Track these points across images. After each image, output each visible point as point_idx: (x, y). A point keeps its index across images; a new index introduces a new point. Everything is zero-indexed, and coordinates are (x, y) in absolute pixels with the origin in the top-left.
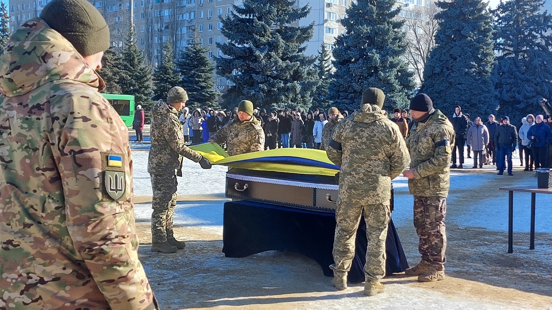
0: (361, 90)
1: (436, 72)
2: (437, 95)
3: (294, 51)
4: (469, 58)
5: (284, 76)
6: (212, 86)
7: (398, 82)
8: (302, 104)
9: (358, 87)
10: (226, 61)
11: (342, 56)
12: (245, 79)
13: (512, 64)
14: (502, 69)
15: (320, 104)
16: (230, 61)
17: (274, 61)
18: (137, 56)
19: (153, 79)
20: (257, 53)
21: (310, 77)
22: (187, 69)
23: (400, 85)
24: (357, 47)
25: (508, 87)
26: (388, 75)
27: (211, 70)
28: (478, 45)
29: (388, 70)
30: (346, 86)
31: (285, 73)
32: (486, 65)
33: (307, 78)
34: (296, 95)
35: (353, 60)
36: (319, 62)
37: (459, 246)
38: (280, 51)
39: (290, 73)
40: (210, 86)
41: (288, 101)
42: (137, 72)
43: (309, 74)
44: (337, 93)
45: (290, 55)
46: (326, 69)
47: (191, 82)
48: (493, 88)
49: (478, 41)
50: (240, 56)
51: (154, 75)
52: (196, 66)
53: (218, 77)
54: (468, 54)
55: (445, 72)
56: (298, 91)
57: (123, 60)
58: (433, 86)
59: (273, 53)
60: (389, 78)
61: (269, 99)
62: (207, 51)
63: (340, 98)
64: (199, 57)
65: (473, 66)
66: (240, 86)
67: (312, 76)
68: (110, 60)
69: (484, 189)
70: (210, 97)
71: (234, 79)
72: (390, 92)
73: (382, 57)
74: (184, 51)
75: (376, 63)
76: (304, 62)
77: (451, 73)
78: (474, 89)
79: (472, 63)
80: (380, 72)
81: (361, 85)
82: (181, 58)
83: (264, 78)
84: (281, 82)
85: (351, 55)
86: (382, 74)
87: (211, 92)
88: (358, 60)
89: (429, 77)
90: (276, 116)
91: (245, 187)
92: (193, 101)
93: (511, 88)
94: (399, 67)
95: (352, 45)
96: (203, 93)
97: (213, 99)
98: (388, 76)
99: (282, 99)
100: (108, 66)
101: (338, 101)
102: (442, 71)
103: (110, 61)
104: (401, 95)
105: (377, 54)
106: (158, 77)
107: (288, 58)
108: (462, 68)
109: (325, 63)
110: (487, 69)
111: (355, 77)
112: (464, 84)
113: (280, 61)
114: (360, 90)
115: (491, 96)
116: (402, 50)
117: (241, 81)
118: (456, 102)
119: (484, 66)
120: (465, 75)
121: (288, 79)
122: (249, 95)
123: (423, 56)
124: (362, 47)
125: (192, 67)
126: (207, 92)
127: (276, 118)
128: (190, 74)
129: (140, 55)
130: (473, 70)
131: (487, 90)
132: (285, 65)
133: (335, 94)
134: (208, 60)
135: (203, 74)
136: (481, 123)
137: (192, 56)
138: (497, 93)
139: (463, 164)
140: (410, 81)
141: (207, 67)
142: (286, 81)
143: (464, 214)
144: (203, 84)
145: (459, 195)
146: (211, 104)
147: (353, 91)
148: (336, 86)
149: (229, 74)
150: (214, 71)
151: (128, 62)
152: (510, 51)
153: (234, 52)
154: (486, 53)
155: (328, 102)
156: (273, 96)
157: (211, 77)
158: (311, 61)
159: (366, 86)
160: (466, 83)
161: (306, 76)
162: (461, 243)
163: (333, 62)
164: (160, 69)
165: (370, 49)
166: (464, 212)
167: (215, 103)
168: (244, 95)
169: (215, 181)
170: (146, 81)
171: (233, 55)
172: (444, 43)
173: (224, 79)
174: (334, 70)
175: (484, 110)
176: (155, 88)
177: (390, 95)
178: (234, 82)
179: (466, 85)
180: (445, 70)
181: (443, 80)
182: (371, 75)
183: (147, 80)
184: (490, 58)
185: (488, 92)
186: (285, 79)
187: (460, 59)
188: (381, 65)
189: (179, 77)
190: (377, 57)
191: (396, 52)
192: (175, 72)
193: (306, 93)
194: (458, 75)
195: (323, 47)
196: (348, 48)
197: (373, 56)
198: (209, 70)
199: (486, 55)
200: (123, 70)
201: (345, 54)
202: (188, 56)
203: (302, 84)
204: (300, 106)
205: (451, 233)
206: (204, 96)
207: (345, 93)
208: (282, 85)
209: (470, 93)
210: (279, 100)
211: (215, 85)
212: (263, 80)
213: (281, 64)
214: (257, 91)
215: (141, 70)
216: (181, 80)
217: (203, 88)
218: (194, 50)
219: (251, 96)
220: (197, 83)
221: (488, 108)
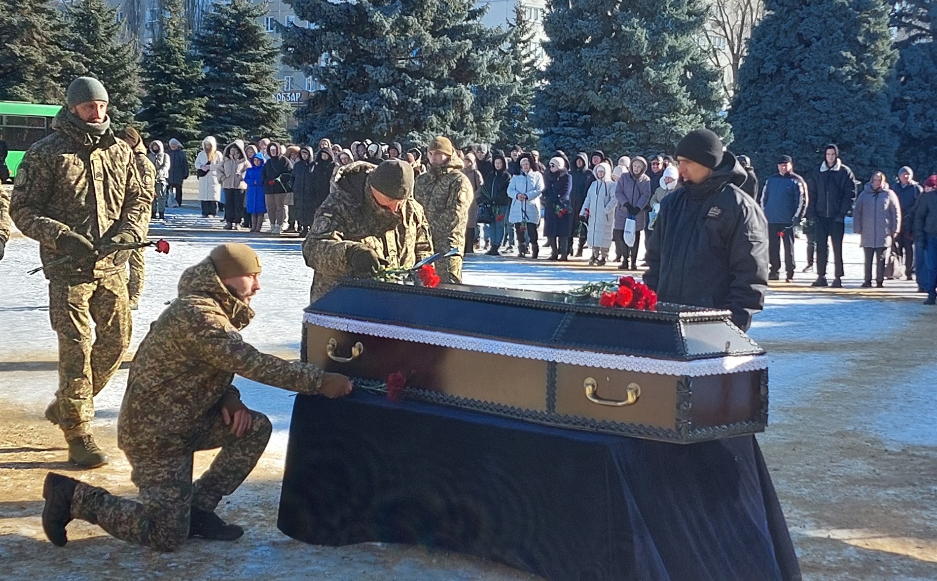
0: (606, 106)
1: (766, 71)
2: (768, 121)
3: (458, 16)
4: (839, 43)
5: (437, 72)
6: (272, 90)
7: (687, 91)
8: (474, 136)
9: (600, 101)
10: (305, 34)
11: (564, 31)
12: (349, 74)
13: (928, 57)
14: (907, 68)
15: (510, 136)
16: (315, 35)
17: (414, 38)
18: (104, 21)
19: (140, 74)
20: (378, 17)
21: (495, 74)
22: (217, 54)
23: (691, 98)
24: (596, 11)
25: (919, 108)
26: (664, 75)
27: (271, 55)
28: (858, 15)
29: (664, 65)
30: (574, 97)
31: (437, 63)
32: (875, 58)
33: (487, 77)
34: (464, 114)
35: (587, 41)
36: (510, 45)
37: (907, 505)
38: (429, 15)
39: (449, 64)
40: (267, 91)
41: (445, 127)
42: (103, 57)
43: (492, 68)
44: (552, 112)
45: (450, 24)
46: (524, 62)
47: (227, 82)
48: (887, 110)
49: (858, 6)
50: (337, 23)
51: (143, 64)
52: (237, 45)
53: (286, 73)
54: (835, 35)
55: (785, 72)
56: (468, 105)
57: (71, 29)
58: (760, 101)
59: (412, 19)
60: (667, 82)
61: (402, 122)
62: (262, 14)
63: (561, 123)
64: (244, 25)
65: (845, 61)
66: (336, 90)
67: (498, 73)
68: (42, 28)
69: (907, 339)
70: (269, 115)
71: (323, 76)
72: (668, 113)
73: (654, 34)
74: (212, 11)
75: (639, 48)
76: (482, 41)
77: (799, 76)
78: (847, 111)
79: (844, 54)
80: (648, 68)
81: (605, 97)
82: (204, 28)
83: (392, 75)
84: (428, 85)
85: (584, 30)
86: (653, 73)
87: (271, 104)
88: (600, 40)
89: (751, 82)
90: (419, 160)
91: (355, 352)
92: (229, 123)
93: (925, 110)
94: (688, 58)
95: (587, 7)
96: (251, 106)
97: (274, 121)
98: (665, 78)
99: (431, 124)
100: (38, 41)
101: (554, 129)
102: (779, 71)
103: (41, 31)
104: (692, 120)
105: (643, 27)
106: (154, 67)
107: (445, 31)
108: (822, 65)
109: (523, 48)
110: (875, 68)
111: (591, 78)
112: (827, 99)
113: (429, 37)
114: (603, 108)
115: (884, 127)
116: (695, 22)
117: (339, 79)
118: (808, 137)
119: (869, 61)
120: (830, 80)
121: (445, 79)
122: (357, 113)
123: (730, 38)
124: (609, 14)
125: (228, 48)
126: (261, 105)
127: (420, 165)
128: (224, 64)
129: (110, 19)
130: (847, 68)
131: (875, 113)
132: (438, 46)
133: (548, 114)
134: (263, 35)
135: (252, 65)
136: (885, 186)
137: (228, 23)
138: (896, 120)
139: (841, 278)
140: (712, 90)
141: (261, 48)
142: (440, 83)
143: (886, 408)
144: (252, 87)
145: (856, 355)
146: (270, 130)
147: (587, 110)
148: (550, 96)
149: (313, 63)
150: (277, 59)
151: (82, 35)
152: (924, 29)
153: (323, 13)
154: (875, 33)
155: (529, 133)
156: (410, 114)
157: (271, 72)
158: (495, 41)
159: (618, 99)
160: (830, 97)
161: (485, 73)
162: (906, 493)
163: (544, 45)
164: (155, 50)
165: (626, 18)
166: (884, 402)
167: (278, 128)
168: (345, 111)
169: (276, 314)
170: (123, 77)
171: (320, 21)
172: (786, 9)
173: (299, 74)
174: (544, 62)
175: (869, 156)
176: (145, 93)
177: (668, 120)
178: (323, 81)
179: (830, 102)
180: (785, 68)
181: (782, 89)
182: (627, 75)
183: (127, 75)
184: (883, 44)
185: (878, 117)
186: (439, 77)
187: (819, 43)
188: (650, 53)
189: (200, 70)
190: (642, 34)
191: (682, 24)
192: (189, 59)
193: (486, 111)
194: (813, 78)
195: (519, 13)
196: (579, 13)
197: (632, 34)
198: (265, 56)
199: (874, 37)
200: (70, 50)
201: (571, 27)
202: (219, 22)
203: (479, 91)
204: (472, 140)
205: (873, 464)
206: (255, 112)
207: (571, 112)
208: (432, 91)
209: (838, 118)
210: (425, 125)
211: (279, 88)
212: (391, 78)
213: (431, 45)
214: (376, 104)
215: (113, 52)
216: (204, 76)
217: (251, 94)
218: (234, 11)
219: (362, 115)
220: (240, 83)
221: (876, 152)
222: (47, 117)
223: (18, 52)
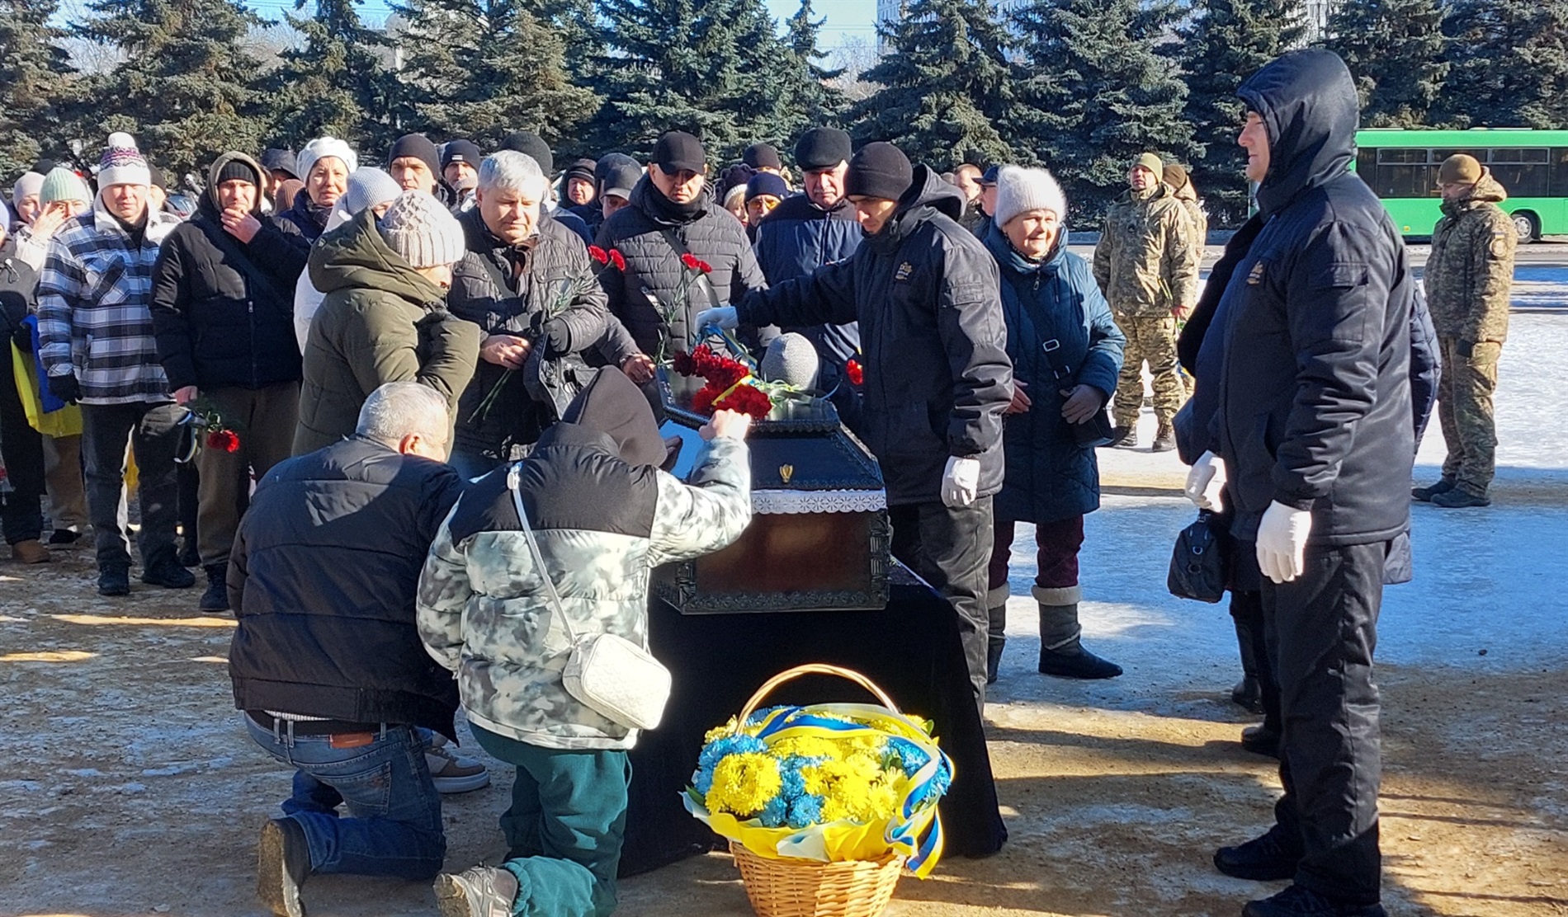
222: (1552, 148)
223: (1529, 58)
